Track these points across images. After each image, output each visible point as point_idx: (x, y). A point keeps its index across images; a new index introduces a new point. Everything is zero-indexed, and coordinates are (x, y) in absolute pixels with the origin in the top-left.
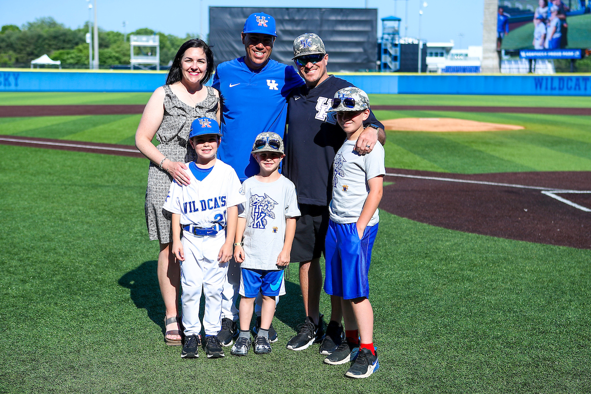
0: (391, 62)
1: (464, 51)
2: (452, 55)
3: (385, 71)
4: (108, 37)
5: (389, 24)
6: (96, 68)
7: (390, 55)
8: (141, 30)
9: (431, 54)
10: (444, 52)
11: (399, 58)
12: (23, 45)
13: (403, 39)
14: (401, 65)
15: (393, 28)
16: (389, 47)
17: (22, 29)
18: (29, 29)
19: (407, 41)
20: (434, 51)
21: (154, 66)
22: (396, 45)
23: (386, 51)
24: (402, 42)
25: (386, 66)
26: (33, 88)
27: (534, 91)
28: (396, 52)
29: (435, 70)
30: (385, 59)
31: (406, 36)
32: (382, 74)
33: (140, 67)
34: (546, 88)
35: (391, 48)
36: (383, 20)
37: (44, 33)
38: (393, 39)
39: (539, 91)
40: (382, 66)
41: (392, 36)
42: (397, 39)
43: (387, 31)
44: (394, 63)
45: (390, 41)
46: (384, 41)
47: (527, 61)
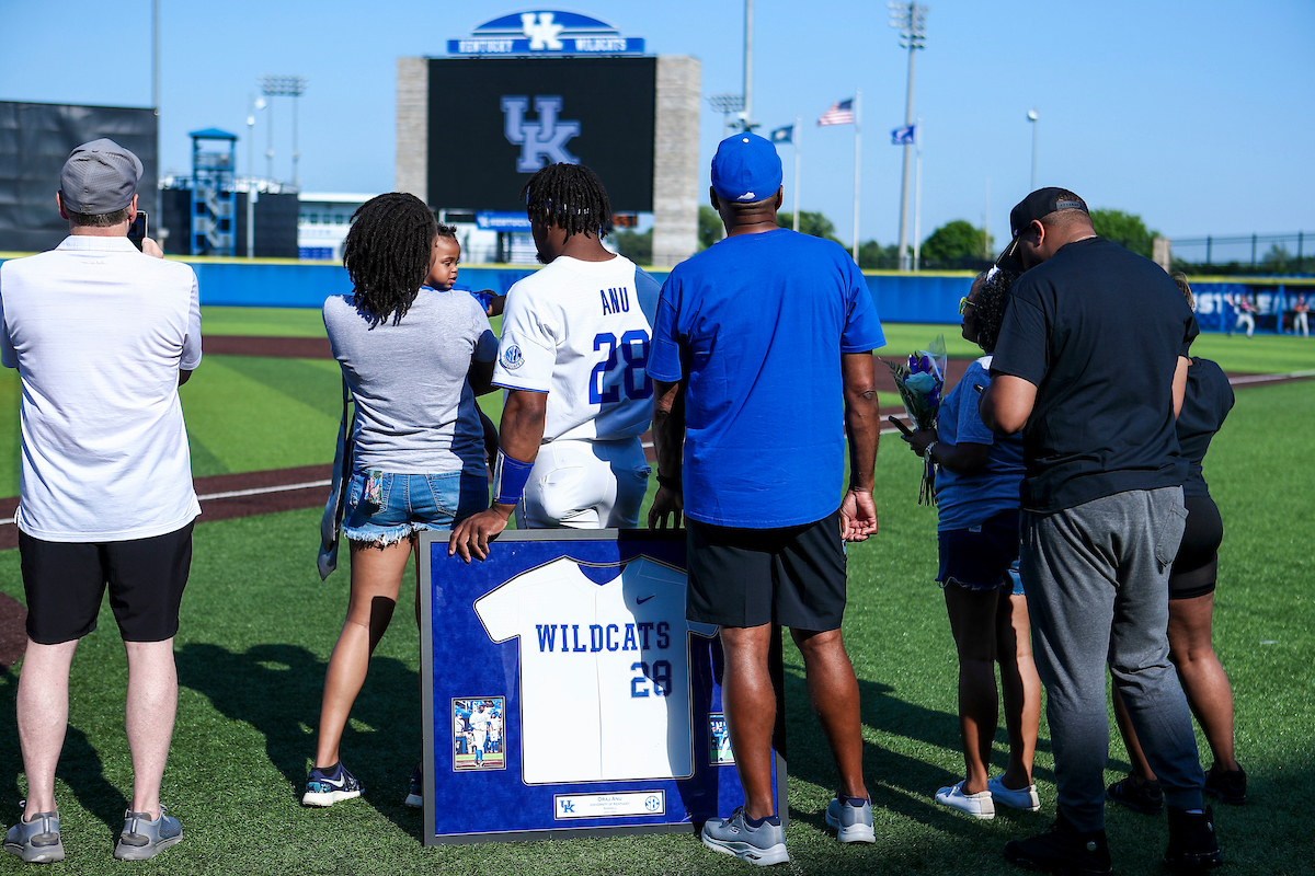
0: (214, 234)
3: (204, 255)
5: (207, 146)
7: (213, 217)
9: (314, 219)
11: (232, 225)
13: (245, 181)
14: (238, 239)
15: (217, 155)
16: (210, 194)
19: (253, 187)
22: (225, 195)
23: (202, 209)
25: (203, 243)
28: (226, 209)
30: (202, 224)
31: (249, 176)
35: (213, 201)
36: (196, 137)
38: (219, 179)
40: (194, 242)
41: (215, 173)
42: (229, 180)
43: (202, 162)
44: (221, 236)
45: (214, 184)
46: (201, 184)
47: (493, 235)
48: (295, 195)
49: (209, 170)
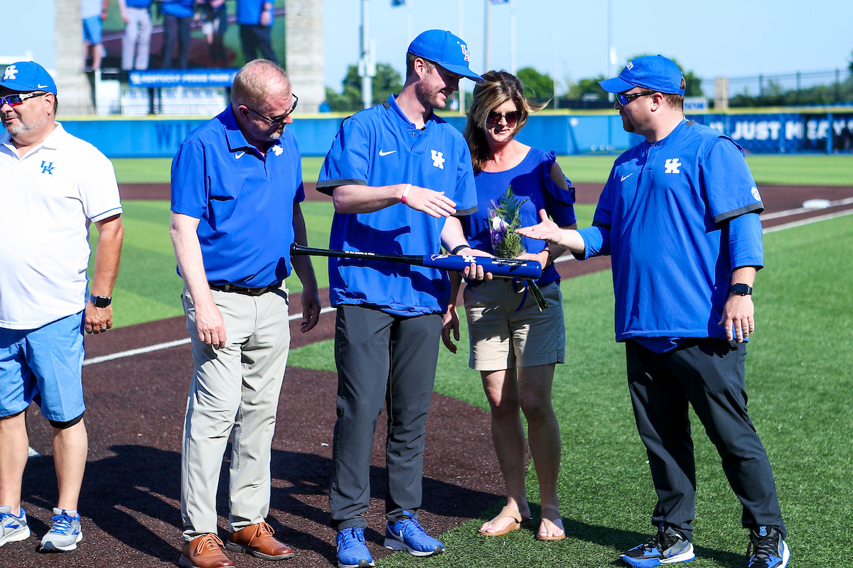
47: (145, 90)
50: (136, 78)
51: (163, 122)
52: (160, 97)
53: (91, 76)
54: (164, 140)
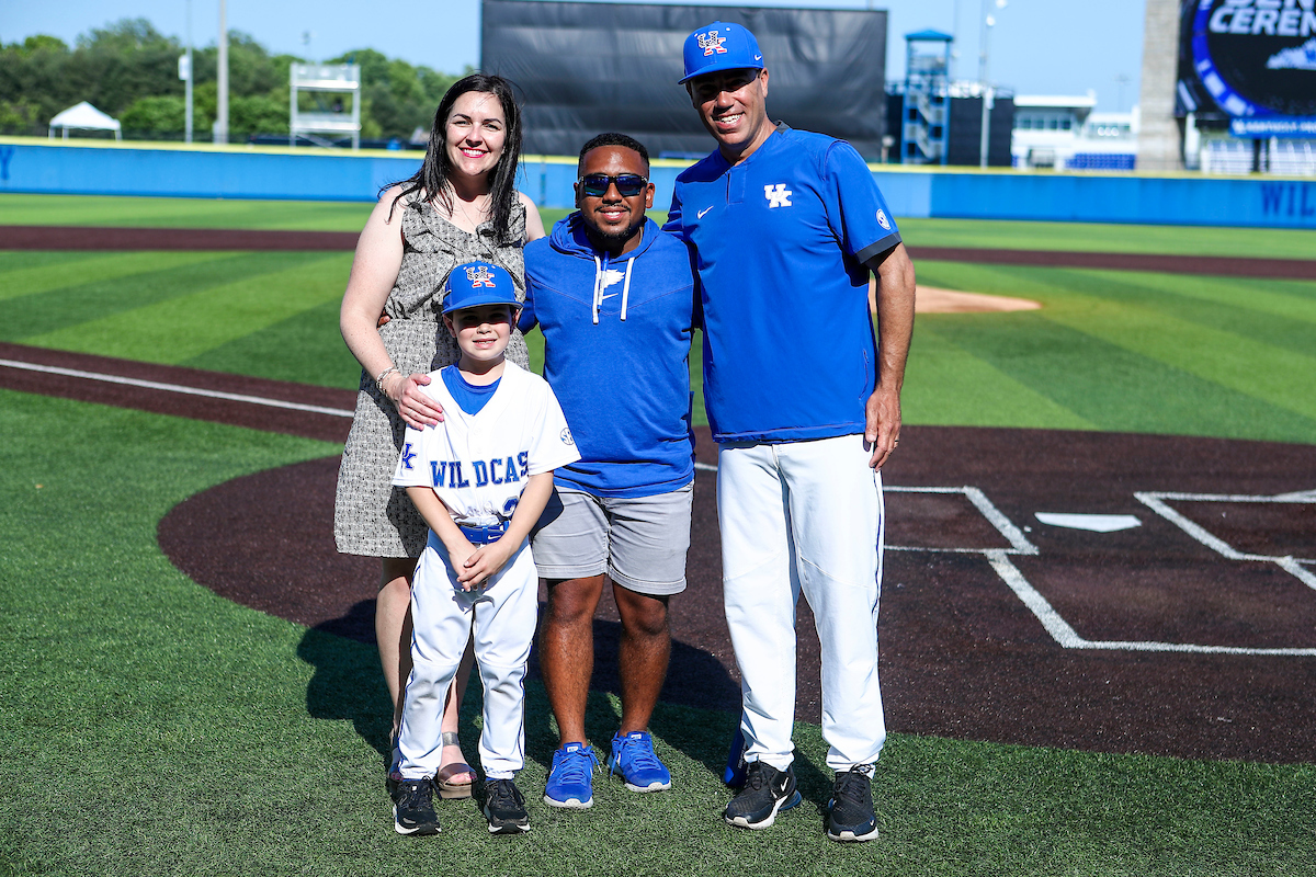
0: (926, 141)
1: (1121, 119)
2: (1094, 127)
3: (912, 163)
4: (277, 69)
5: (923, 48)
6: (221, 141)
7: (925, 123)
8: (356, 53)
9: (1027, 124)
10: (1072, 118)
11: (945, 132)
12: (74, 83)
13: (957, 85)
14: (950, 147)
15: (933, 58)
16: (922, 104)
17: (72, 46)
18: (95, 45)
19: (966, 91)
20: (1034, 117)
21: (347, 138)
22: (938, 100)
23: (915, 115)
24: (955, 92)
25: (913, 150)
26: (45, 185)
27: (1259, 217)
28: (939, 115)
29: (1045, 161)
30: (913, 131)
31: (963, 79)
32: (904, 168)
33: (312, 140)
34: (1291, 211)
35: (927, 106)
36: (910, 39)
37: (123, 56)
38: (932, 84)
39: (1271, 217)
40: (904, 149)
41: (928, 78)
42: (942, 84)
43: (917, 65)
44: (932, 143)
45: (926, 89)
46: (912, 89)
47: (1249, 142)
48: (1011, 100)
49: (922, 73)
50: (1239, 127)
51: (1272, 183)
52: (1267, 151)
53: (1181, 123)
54: (1271, 207)
